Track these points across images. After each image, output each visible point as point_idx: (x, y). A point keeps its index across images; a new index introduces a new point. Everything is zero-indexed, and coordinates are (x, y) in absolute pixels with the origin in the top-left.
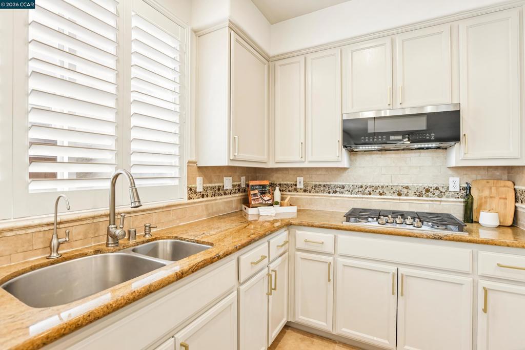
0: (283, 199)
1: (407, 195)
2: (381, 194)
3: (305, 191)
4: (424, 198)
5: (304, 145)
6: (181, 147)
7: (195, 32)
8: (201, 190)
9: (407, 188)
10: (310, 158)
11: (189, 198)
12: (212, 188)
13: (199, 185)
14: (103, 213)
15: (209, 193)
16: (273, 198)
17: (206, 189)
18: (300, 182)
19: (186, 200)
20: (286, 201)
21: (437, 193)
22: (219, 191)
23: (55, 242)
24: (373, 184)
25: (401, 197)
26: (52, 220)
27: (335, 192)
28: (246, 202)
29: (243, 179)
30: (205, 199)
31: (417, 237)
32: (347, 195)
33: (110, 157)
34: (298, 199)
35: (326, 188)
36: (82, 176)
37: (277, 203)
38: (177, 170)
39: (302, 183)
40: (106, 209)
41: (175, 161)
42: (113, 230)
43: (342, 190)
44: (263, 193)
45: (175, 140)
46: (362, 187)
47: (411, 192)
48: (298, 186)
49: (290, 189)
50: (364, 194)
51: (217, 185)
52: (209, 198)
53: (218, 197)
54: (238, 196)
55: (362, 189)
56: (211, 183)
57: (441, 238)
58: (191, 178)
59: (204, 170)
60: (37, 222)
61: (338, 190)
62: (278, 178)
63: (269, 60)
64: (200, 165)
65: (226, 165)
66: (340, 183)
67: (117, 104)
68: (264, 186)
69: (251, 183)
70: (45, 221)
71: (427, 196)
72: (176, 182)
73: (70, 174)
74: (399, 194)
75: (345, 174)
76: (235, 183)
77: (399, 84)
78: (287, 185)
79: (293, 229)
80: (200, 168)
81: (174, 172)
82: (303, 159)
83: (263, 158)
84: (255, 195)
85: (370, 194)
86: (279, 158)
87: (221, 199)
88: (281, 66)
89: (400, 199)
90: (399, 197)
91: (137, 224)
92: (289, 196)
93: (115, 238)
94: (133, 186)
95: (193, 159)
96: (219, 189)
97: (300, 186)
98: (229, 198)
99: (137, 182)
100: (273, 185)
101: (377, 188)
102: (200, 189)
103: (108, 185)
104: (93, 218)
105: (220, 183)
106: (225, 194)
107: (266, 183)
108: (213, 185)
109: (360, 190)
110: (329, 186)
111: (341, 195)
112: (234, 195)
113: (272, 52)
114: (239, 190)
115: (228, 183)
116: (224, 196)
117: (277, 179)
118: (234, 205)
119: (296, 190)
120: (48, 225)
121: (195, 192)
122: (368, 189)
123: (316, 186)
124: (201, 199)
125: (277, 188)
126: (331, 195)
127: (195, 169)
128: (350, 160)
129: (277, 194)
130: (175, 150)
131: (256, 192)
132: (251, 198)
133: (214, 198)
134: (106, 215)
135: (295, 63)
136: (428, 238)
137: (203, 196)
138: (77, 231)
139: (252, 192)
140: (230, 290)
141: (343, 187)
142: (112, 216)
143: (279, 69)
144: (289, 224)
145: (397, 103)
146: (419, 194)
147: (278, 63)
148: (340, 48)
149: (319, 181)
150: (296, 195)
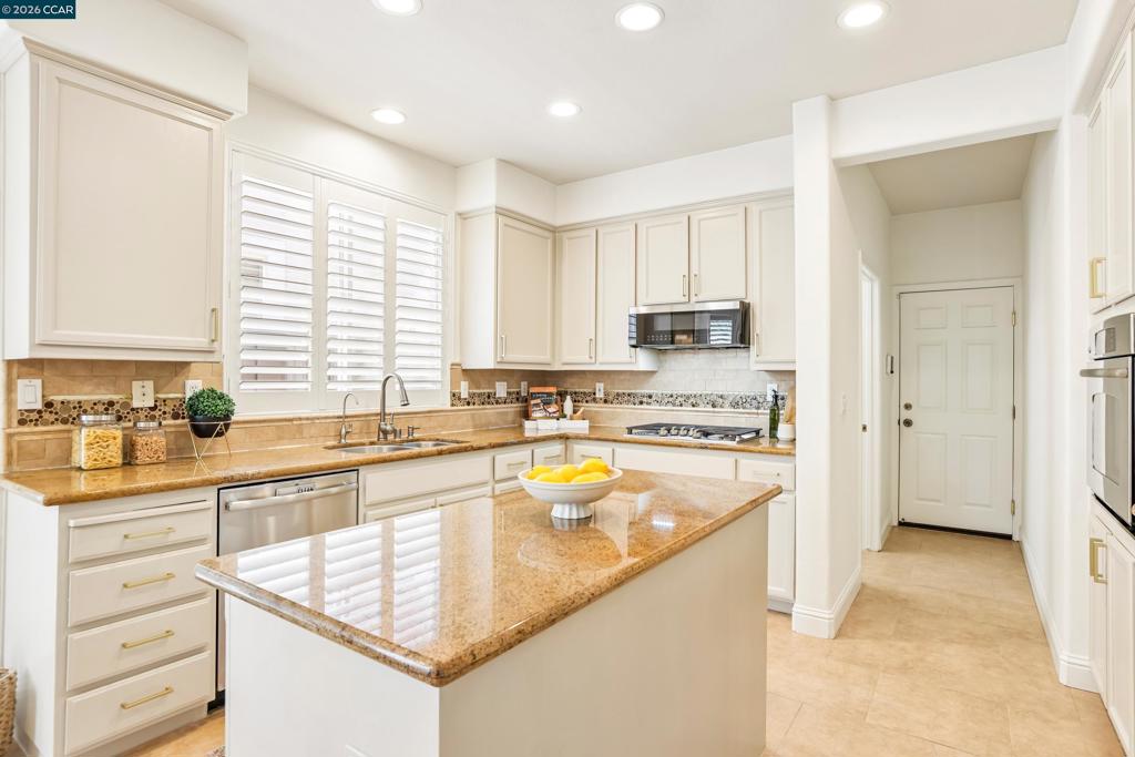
0: (575, 412)
1: (721, 407)
2: (693, 406)
3: (606, 401)
4: (741, 410)
5: (594, 342)
6: (443, 348)
7: (460, 214)
8: (467, 396)
9: (721, 397)
10: (600, 359)
11: (453, 405)
12: (480, 395)
13: (464, 389)
14: (374, 412)
15: (476, 400)
16: (562, 409)
17: (472, 395)
18: (600, 389)
19: (448, 407)
20: (579, 413)
21: (754, 403)
22: (490, 398)
23: (343, 431)
24: (685, 393)
25: (716, 409)
26: (341, 414)
27: (641, 403)
28: (528, 417)
29: (524, 384)
30: (471, 407)
31: (686, 447)
32: (655, 406)
33: (378, 361)
34: (596, 412)
35: (630, 398)
36: (355, 380)
38: (439, 373)
39: (602, 391)
41: (437, 363)
42: (383, 427)
43: (649, 400)
44: (547, 403)
45: (438, 341)
46: (672, 396)
47: (727, 403)
48: (597, 396)
49: (588, 398)
50: (674, 405)
51: (486, 391)
52: (476, 407)
53: (488, 406)
55: (672, 400)
56: (478, 388)
57: (706, 448)
58: (455, 383)
59: (470, 374)
60: (331, 414)
61: (645, 400)
62: (573, 384)
63: (553, 230)
64: (465, 367)
65: (492, 367)
66: (647, 391)
67: (385, 311)
68: (550, 394)
69: (532, 390)
70: (336, 414)
71: (744, 408)
72: (438, 386)
73: (348, 377)
74: (714, 406)
75: (654, 380)
76: (512, 390)
77: (694, 271)
78: (585, 393)
79: (571, 444)
80: (466, 372)
81: (437, 376)
82: (593, 360)
84: (537, 405)
85: (681, 405)
87: (491, 411)
88: (570, 239)
89: (714, 412)
90: (712, 409)
91: (401, 425)
92: (584, 407)
93: (385, 433)
94: (402, 387)
95: (457, 361)
96: (489, 397)
97: (600, 395)
98: (502, 408)
99: (406, 386)
100: (562, 395)
101: (688, 398)
102: (464, 395)
103: (379, 387)
104: (367, 415)
105: (489, 388)
106: (497, 403)
107: (553, 390)
108: (482, 391)
109: (671, 399)
110: (635, 395)
111: (648, 407)
112: (510, 405)
113: (559, 222)
114: (518, 399)
115: (501, 389)
116: (496, 406)
118: (510, 418)
119: (594, 400)
120: (338, 417)
121: (459, 399)
122: (680, 399)
123: (618, 394)
124: (466, 407)
125: (568, 397)
126: (636, 406)
127: (460, 371)
128: (660, 361)
129: (568, 406)
130: (437, 352)
131: (539, 401)
132: (531, 409)
133: (482, 407)
134: (377, 415)
135: (584, 237)
136: (695, 447)
137: (468, 404)
138: (356, 425)
139: (533, 402)
140: (484, 484)
141: (650, 397)
142: (383, 415)
143: (566, 243)
144: (564, 438)
145: (692, 293)
146: (735, 405)
147: (565, 235)
148: (636, 223)
149: (622, 388)
150: (592, 407)
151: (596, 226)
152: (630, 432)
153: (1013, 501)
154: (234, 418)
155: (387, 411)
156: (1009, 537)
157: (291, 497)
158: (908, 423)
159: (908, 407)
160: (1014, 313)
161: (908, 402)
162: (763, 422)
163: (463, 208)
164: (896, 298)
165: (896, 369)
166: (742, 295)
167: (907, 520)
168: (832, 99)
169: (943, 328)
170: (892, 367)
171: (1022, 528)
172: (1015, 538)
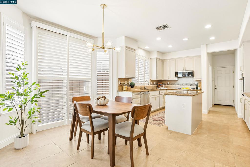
2: (184, 85)
5: (169, 76)
9: (188, 84)
10: (170, 78)
16: (163, 86)
18: (168, 83)
21: (193, 85)
22: (153, 84)
24: (182, 83)
28: (158, 87)
29: (157, 82)
33: (143, 79)
37: (164, 87)
40: (144, 85)
44: (161, 85)
45: (149, 76)
54: (156, 86)
58: (150, 82)
63: (162, 60)
64: (151, 80)
67: (144, 72)
68: (161, 84)
69: (159, 83)
75: (177, 82)
77: (185, 66)
79: (167, 90)
83: (161, 79)
86: (164, 79)
87: (154, 86)
91: (147, 87)
92: (166, 86)
93: (145, 88)
97: (168, 84)
100: (163, 84)
102: (151, 84)
103: (143, 82)
107: (162, 83)
110: (174, 84)
115: (155, 83)
117: (164, 83)
119: (167, 85)
123: (171, 84)
128: (178, 79)
129: (164, 85)
135: (167, 61)
139: (159, 85)
140: (159, 95)
141: (177, 84)
142: (145, 86)
143: (164, 62)
144: (166, 90)
145: (185, 69)
146: (190, 85)
147: (164, 61)
148: (176, 59)
149: (172, 83)
150: (167, 86)
151: (169, 60)
152: (176, 88)
153: (233, 100)
154: (135, 86)
155: (145, 85)
156: (233, 106)
157: (145, 94)
158: (216, 89)
159: (216, 86)
160: (233, 71)
161: (216, 85)
162: (195, 87)
163: (151, 58)
164: (214, 69)
165: (214, 80)
166: (192, 70)
167: (216, 104)
168: (207, 45)
169: (221, 74)
170: (213, 80)
171: (235, 104)
172: (234, 106)
